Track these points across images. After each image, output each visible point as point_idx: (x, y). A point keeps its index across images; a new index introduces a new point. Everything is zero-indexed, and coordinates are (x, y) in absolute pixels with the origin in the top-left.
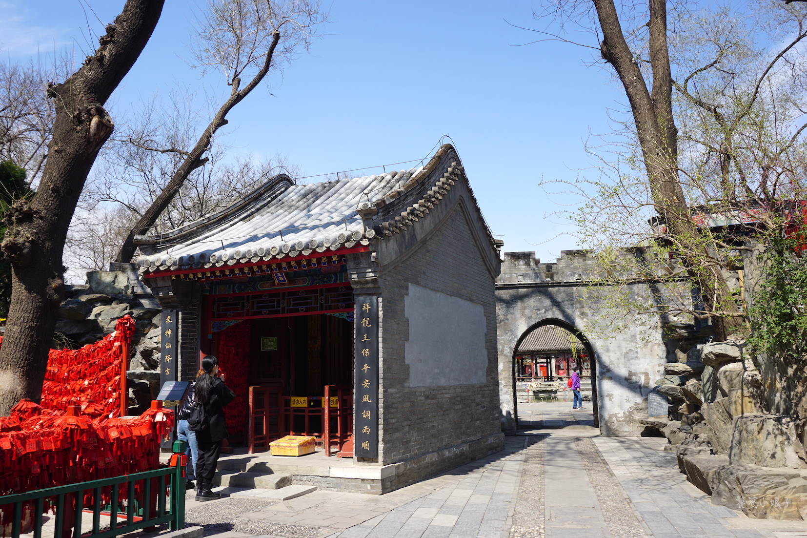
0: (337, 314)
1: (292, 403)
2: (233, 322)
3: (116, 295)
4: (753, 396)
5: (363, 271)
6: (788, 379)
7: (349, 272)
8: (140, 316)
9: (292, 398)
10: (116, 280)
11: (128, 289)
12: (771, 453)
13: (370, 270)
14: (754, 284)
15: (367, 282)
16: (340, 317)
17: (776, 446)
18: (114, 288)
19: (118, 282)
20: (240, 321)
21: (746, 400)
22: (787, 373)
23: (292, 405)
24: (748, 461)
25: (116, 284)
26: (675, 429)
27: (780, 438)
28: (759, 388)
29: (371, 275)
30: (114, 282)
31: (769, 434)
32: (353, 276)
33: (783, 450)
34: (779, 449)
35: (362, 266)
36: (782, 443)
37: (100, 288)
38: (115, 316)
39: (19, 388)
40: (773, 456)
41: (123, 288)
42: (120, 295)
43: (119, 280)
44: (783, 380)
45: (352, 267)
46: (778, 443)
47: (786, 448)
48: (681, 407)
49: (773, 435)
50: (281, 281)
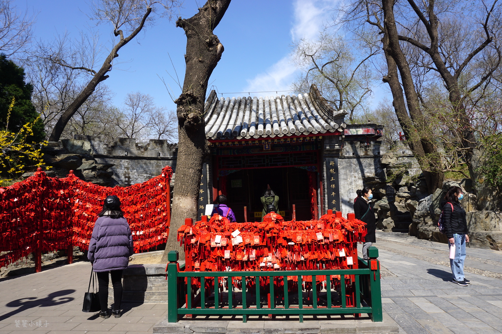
0: (301, 167)
1: (255, 215)
2: (234, 171)
3: (83, 154)
4: (472, 204)
5: (333, 145)
6: (493, 196)
7: (325, 145)
8: (101, 168)
9: (255, 213)
10: (83, 146)
11: (91, 151)
12: (494, 226)
13: (337, 145)
14: (479, 158)
15: (334, 150)
16: (303, 169)
17: (496, 222)
18: (83, 150)
19: (84, 146)
20: (239, 170)
21: (470, 205)
22: (492, 194)
23: (255, 216)
24: (480, 230)
25: (83, 148)
26: (389, 222)
27: (497, 219)
28: (474, 200)
29: (338, 147)
30: (82, 146)
31: (493, 218)
32: (327, 147)
33: (498, 224)
34: (497, 224)
35: (333, 142)
36: (498, 221)
37: (73, 150)
38: (86, 168)
39: (195, 208)
40: (495, 227)
41: (88, 151)
42: (86, 155)
43: (85, 146)
44: (491, 197)
45: (327, 143)
46: (496, 221)
47: (499, 223)
48: (388, 213)
49: (494, 218)
50: (267, 149)
